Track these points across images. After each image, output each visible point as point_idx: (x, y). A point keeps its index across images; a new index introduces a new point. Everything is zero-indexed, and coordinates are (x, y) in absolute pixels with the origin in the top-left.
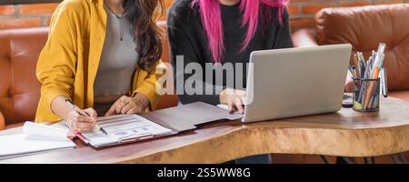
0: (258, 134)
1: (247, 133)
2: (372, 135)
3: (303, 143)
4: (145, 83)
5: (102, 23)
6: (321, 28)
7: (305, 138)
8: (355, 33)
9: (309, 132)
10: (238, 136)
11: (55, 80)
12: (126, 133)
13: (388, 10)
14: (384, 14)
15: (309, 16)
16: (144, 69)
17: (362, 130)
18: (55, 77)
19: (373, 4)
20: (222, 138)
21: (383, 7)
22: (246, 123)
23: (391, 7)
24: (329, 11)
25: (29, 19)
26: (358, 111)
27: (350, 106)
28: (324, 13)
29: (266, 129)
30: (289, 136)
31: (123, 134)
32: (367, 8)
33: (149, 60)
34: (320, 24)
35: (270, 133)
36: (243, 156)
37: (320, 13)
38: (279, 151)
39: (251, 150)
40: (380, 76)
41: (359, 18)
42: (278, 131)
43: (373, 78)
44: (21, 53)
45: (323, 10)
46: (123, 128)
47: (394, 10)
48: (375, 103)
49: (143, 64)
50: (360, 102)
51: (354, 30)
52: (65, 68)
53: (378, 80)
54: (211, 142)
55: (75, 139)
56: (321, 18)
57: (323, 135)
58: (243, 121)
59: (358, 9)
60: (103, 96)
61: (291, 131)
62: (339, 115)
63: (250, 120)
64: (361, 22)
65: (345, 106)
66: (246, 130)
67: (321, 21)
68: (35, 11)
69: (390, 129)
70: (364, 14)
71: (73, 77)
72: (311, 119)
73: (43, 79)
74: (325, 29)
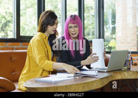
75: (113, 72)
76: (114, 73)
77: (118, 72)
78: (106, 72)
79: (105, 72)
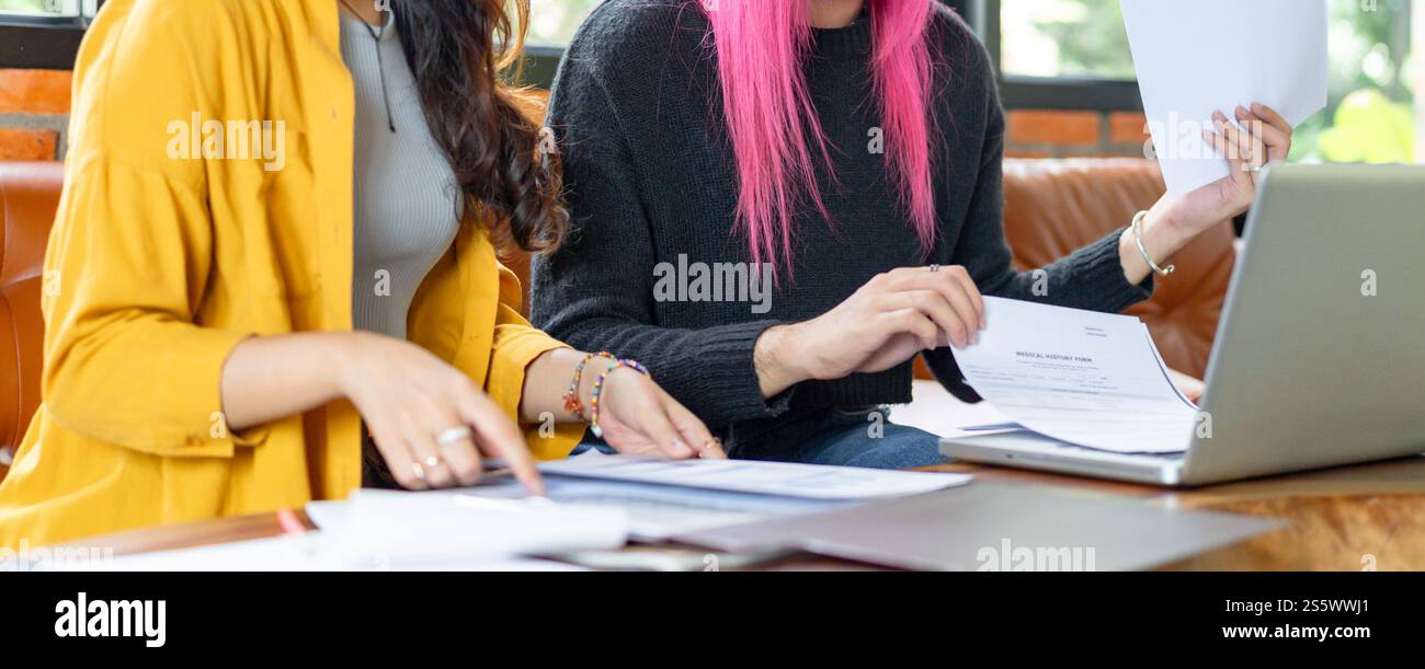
75: (1283, 492)
76: (1296, 505)
77: (1358, 500)
78: (1181, 488)
79: (1160, 488)
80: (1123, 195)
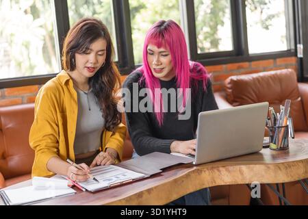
0: (207, 172)
1: (199, 172)
2: (290, 167)
3: (240, 177)
4: (111, 139)
5: (74, 99)
6: (230, 91)
7: (241, 172)
8: (255, 93)
9: (244, 168)
10: (193, 175)
11: (46, 146)
12: (111, 179)
13: (276, 74)
14: (274, 78)
15: (219, 83)
16: (109, 130)
17: (282, 163)
18: (45, 144)
19: (264, 71)
20: (182, 177)
21: (273, 72)
22: (196, 165)
23: (279, 72)
24: (234, 78)
25: (12, 99)
26: (274, 150)
27: (268, 147)
28: (232, 80)
29: (212, 168)
30: (229, 172)
31: (109, 180)
32: (261, 74)
33: (113, 124)
34: (230, 89)
35: (216, 171)
36: (198, 189)
37: (228, 80)
38: (223, 184)
39: (203, 184)
40: (288, 123)
41: (257, 82)
42: (221, 169)
43: (284, 125)
44: (10, 126)
45: (230, 78)
46: (108, 176)
47: (281, 74)
48: (286, 143)
49: (109, 127)
50: (275, 143)
51: (254, 91)
52: (51, 137)
53: (287, 127)
54: (175, 181)
55: (73, 187)
56: (229, 83)
57: (255, 169)
58: (194, 163)
59: (255, 75)
60: (83, 153)
61: (231, 168)
62: (261, 154)
63: (199, 163)
64: (258, 85)
65: (264, 147)
66: (198, 170)
67: (229, 86)
68: (16, 93)
69: (301, 161)
70: (260, 79)
71: (58, 142)
72: (243, 158)
73: (36, 147)
74: (232, 92)
80: (270, 80)
